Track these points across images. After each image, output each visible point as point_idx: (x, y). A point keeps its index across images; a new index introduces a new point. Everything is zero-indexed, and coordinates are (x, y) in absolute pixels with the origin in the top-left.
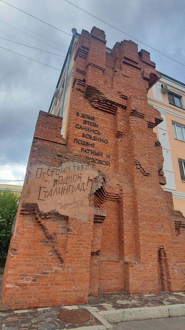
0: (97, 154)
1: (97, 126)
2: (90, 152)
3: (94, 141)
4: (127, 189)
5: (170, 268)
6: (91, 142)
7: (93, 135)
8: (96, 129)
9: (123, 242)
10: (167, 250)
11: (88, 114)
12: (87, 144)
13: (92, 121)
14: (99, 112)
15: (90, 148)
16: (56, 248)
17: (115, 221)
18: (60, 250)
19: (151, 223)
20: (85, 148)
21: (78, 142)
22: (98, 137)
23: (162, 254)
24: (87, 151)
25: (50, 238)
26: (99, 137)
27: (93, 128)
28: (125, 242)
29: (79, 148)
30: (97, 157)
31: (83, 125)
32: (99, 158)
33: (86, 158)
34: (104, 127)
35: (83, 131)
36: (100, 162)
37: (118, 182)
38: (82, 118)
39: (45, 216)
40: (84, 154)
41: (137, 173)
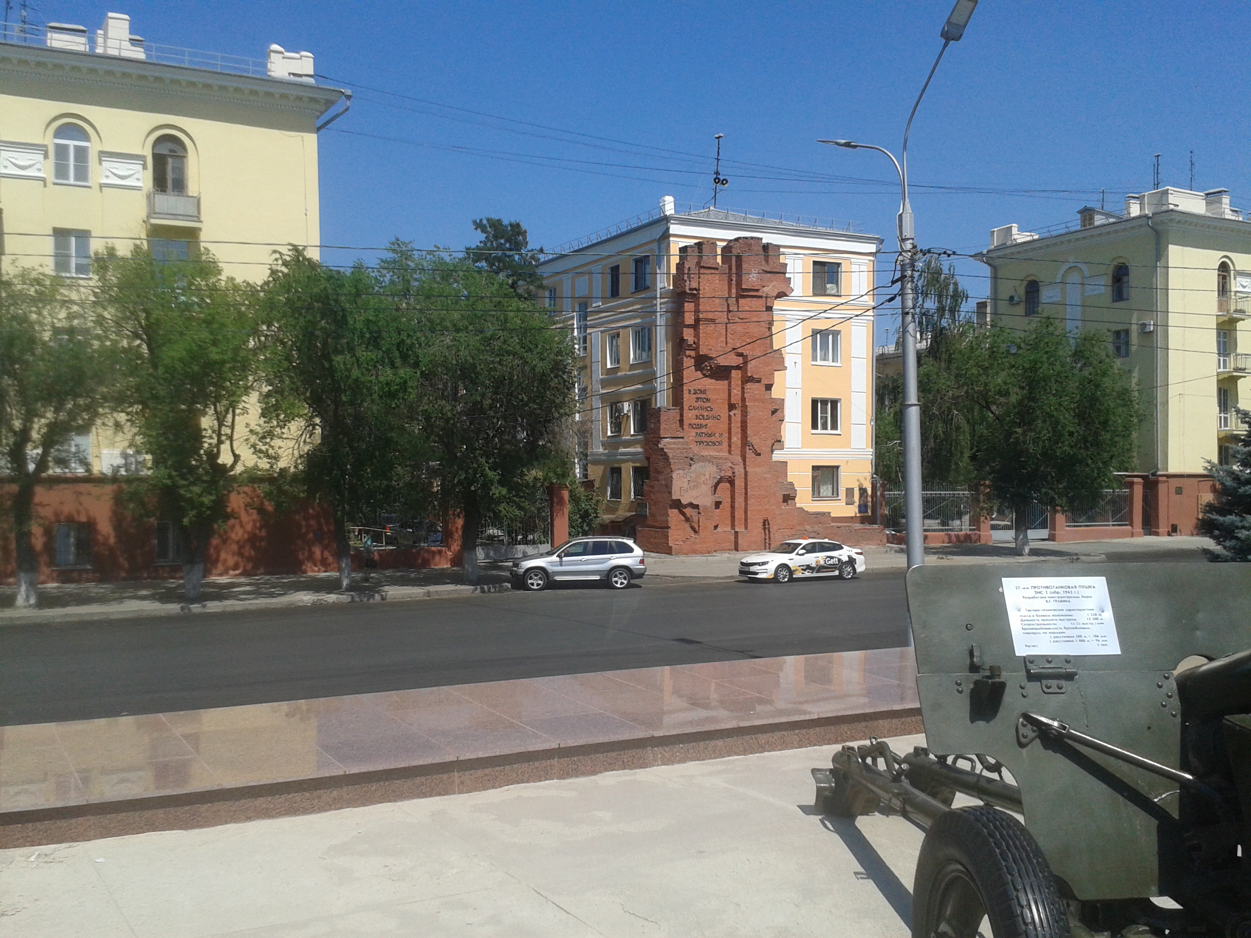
0: (710, 436)
1: (708, 400)
2: (703, 434)
3: (707, 421)
4: (739, 470)
5: (771, 534)
6: (703, 422)
7: (705, 414)
8: (708, 404)
9: (735, 518)
10: (771, 521)
11: (700, 386)
12: (700, 426)
13: (704, 396)
14: (711, 381)
15: (704, 430)
16: (693, 525)
17: (729, 501)
18: (695, 526)
19: (759, 500)
20: (699, 431)
21: (692, 427)
22: (711, 414)
23: (767, 524)
24: (701, 434)
25: (688, 519)
27: (705, 404)
28: (737, 518)
29: (693, 432)
30: (710, 439)
31: (697, 405)
32: (712, 439)
33: (701, 442)
34: (717, 399)
35: (696, 412)
36: (714, 443)
37: (731, 465)
38: (694, 396)
39: (685, 506)
40: (699, 439)
41: (750, 454)
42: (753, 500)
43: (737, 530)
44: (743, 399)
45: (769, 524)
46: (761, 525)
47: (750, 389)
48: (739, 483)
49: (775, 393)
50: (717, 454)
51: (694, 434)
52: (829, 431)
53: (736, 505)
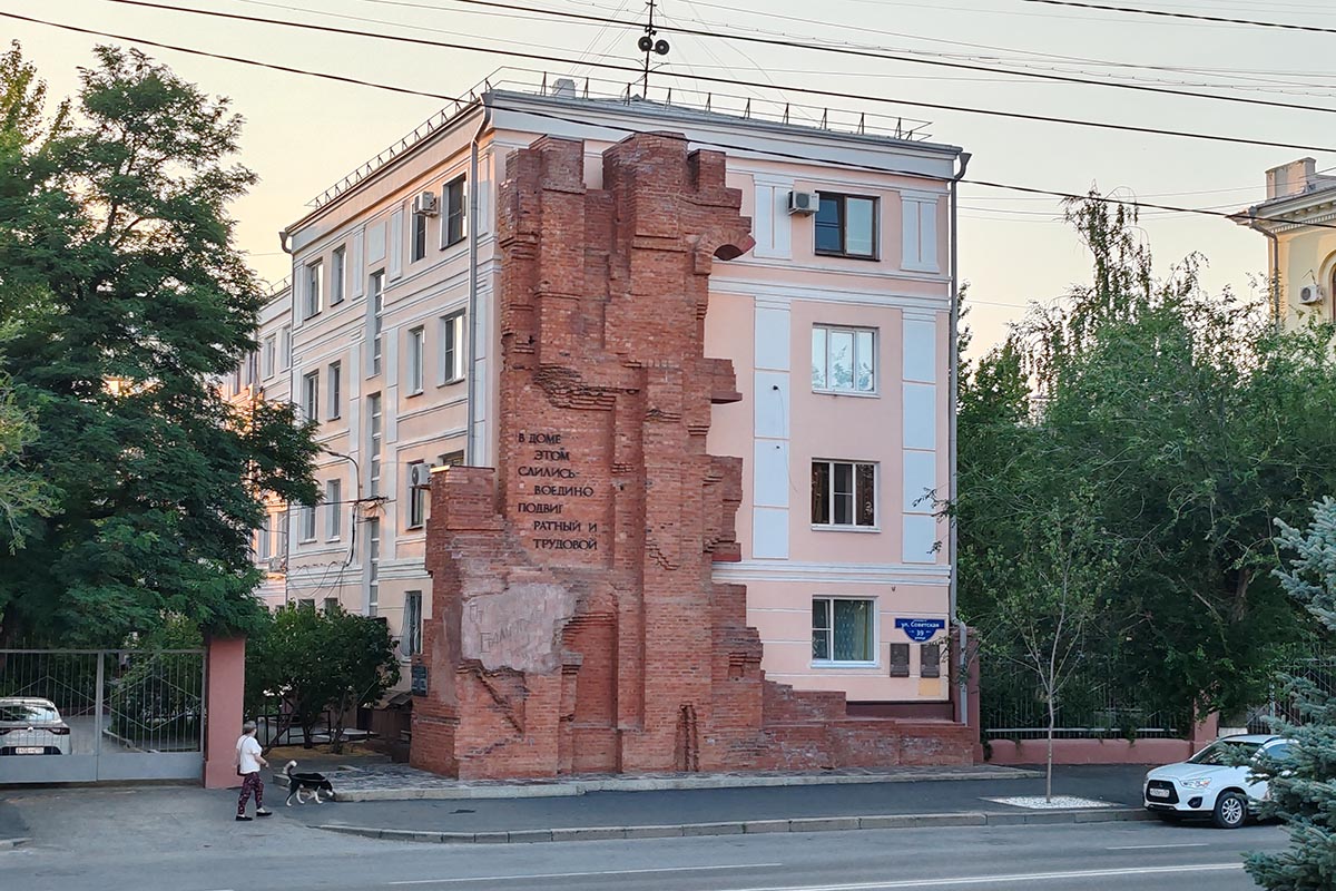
0: (568, 528)
1: (564, 456)
2: (553, 526)
3: (562, 498)
4: (627, 601)
5: (700, 737)
6: (554, 501)
7: (558, 484)
8: (565, 465)
9: (616, 699)
10: (699, 708)
11: (545, 428)
12: (549, 509)
13: (555, 448)
14: (571, 417)
15: (553, 517)
16: (510, 714)
17: (605, 662)
18: (516, 717)
19: (671, 664)
20: (541, 518)
21: (526, 509)
22: (568, 483)
23: (690, 715)
24: (547, 525)
25: (500, 702)
26: (572, 483)
27: (557, 464)
28: (620, 699)
29: (528, 521)
30: (567, 535)
31: (536, 465)
32: (573, 535)
33: (545, 542)
34: (584, 455)
35: (537, 480)
36: (576, 545)
37: (610, 589)
38: (532, 447)
39: (491, 674)
40: (540, 534)
41: (651, 568)
42: (658, 664)
43: (622, 725)
44: (639, 457)
45: (694, 714)
46: (674, 717)
47: (655, 435)
48: (626, 626)
49: (718, 445)
50: (582, 566)
51: (529, 525)
52: (855, 527)
53: (621, 674)
